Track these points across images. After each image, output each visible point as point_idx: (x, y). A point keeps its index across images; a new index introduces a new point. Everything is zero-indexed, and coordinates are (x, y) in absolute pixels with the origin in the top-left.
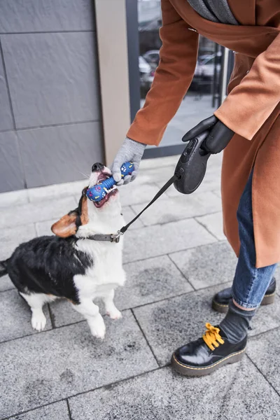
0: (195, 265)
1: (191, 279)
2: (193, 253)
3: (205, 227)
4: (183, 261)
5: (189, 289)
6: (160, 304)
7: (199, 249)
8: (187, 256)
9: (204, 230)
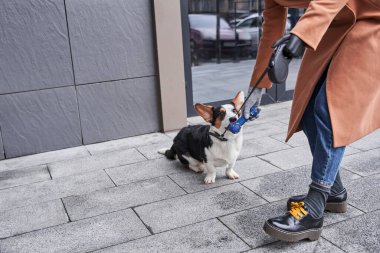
0: (266, 188)
1: (264, 196)
2: (262, 181)
3: (269, 162)
4: (255, 185)
5: (264, 202)
6: (241, 213)
7: (266, 176)
8: (257, 182)
9: (268, 164)
